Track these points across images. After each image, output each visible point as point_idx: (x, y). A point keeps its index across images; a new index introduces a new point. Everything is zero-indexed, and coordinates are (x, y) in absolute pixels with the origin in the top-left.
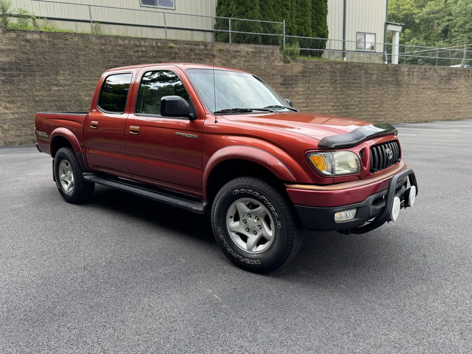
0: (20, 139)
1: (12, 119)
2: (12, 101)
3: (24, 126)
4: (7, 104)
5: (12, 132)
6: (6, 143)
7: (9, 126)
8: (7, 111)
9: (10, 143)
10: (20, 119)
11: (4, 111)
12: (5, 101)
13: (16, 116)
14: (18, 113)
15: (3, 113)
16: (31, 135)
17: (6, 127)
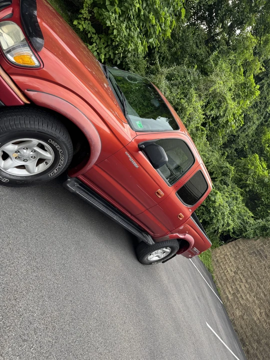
0: (239, 329)
1: (253, 319)
2: (268, 316)
3: (252, 329)
4: (264, 314)
5: (243, 323)
6: (233, 320)
7: (247, 319)
8: (258, 315)
9: (234, 323)
10: (256, 325)
11: (257, 313)
12: (266, 312)
13: (258, 322)
14: (260, 322)
15: (255, 313)
16: (246, 336)
17: (245, 317)
